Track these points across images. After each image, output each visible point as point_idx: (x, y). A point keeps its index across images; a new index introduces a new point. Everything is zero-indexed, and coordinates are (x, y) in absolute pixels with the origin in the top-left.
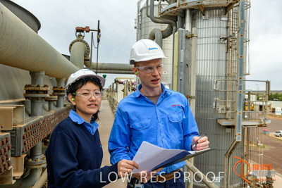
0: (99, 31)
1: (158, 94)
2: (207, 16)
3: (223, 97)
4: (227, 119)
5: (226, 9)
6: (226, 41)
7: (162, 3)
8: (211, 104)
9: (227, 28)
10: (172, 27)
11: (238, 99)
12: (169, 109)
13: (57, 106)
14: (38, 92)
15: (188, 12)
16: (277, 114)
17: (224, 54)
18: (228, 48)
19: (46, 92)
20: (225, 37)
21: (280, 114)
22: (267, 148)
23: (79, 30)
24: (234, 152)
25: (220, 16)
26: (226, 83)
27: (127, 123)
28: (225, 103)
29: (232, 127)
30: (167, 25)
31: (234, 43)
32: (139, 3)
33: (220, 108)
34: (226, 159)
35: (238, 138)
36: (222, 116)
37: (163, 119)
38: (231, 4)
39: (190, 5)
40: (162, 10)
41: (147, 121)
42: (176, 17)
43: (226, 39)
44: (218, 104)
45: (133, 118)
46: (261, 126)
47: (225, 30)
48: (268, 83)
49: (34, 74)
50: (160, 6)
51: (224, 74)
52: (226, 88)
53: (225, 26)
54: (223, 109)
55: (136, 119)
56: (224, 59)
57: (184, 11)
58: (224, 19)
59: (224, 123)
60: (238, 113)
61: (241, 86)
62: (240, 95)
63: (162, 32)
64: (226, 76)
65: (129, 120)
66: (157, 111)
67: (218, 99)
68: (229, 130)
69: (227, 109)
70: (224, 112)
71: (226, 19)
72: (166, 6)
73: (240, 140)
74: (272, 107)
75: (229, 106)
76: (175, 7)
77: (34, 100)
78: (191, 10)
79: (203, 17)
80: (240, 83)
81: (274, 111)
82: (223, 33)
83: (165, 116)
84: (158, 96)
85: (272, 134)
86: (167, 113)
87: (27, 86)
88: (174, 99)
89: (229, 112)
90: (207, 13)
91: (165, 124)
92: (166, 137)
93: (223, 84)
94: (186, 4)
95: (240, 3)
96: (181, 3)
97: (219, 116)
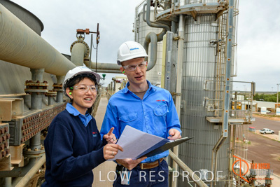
0: (98, 33)
1: (144, 90)
2: (199, 21)
3: (212, 97)
4: (215, 117)
5: (216, 16)
6: (216, 45)
7: (158, 8)
8: (201, 103)
9: (217, 32)
10: (166, 31)
11: (225, 98)
12: (154, 104)
13: (57, 101)
14: (37, 87)
15: (181, 17)
16: (262, 113)
17: (214, 57)
18: (217, 51)
19: (45, 88)
20: (214, 41)
21: (265, 113)
22: (253, 144)
23: (80, 32)
24: (221, 147)
25: (210, 22)
26: (215, 84)
27: (116, 116)
28: (214, 102)
29: (220, 124)
30: (162, 29)
31: (223, 47)
32: (137, 8)
33: (209, 106)
34: (214, 154)
35: (225, 134)
36: (211, 114)
37: (149, 113)
38: (221, 11)
39: (183, 11)
40: (158, 16)
41: (134, 115)
42: (171, 22)
43: (215, 43)
44: (207, 103)
45: (121, 111)
46: (246, 123)
47: (215, 35)
48: (253, 84)
49: (34, 71)
50: (156, 11)
51: (213, 75)
52: (214, 88)
53: (215, 31)
54: (211, 108)
55: (124, 112)
56: (214, 61)
57: (178, 17)
58: (214, 24)
59: (212, 120)
60: (225, 111)
61: (228, 87)
63: (157, 35)
64: (215, 77)
65: (118, 113)
66: (143, 105)
67: (207, 98)
68: (216, 127)
69: (215, 108)
70: (212, 110)
71: (216, 25)
72: (161, 11)
73: (227, 136)
74: (258, 106)
75: (217, 104)
76: (169, 13)
77: (34, 95)
78: (184, 15)
79: (195, 22)
80: (228, 84)
81: (259, 110)
82: (213, 37)
83: (151, 110)
84: (145, 92)
85: (258, 132)
86: (153, 108)
87: (27, 82)
88: (159, 95)
89: (217, 110)
90: (199, 19)
91: (150, 117)
92: (151, 129)
93: (212, 85)
94: (180, 10)
95: (229, 10)
96: (175, 9)
97: (208, 114)
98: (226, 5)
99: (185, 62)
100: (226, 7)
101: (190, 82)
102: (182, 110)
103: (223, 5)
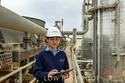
0: (62, 22)
3: (114, 43)
4: (115, 53)
5: (114, 8)
6: (115, 21)
7: (89, 6)
8: (109, 46)
9: (115, 15)
10: (93, 16)
17: (114, 26)
18: (116, 23)
23: (56, 22)
26: (115, 38)
28: (115, 46)
29: (116, 55)
30: (91, 15)
33: (113, 48)
34: (115, 69)
40: (89, 9)
42: (94, 12)
44: (112, 46)
47: (114, 16)
52: (115, 40)
56: (114, 28)
57: (97, 10)
59: (113, 54)
62: (119, 42)
63: (88, 18)
64: (115, 35)
67: (112, 45)
68: (116, 57)
69: (116, 49)
70: (114, 50)
71: (115, 12)
73: (119, 61)
75: (116, 47)
76: (93, 9)
78: (100, 9)
79: (105, 12)
80: (119, 38)
82: (114, 18)
90: (107, 10)
93: (114, 39)
94: (97, 7)
95: (118, 6)
96: (95, 7)
97: (112, 51)
98: (117, 4)
99: (101, 29)
100: (117, 5)
101: (104, 38)
102: (101, 50)
103: (116, 4)
